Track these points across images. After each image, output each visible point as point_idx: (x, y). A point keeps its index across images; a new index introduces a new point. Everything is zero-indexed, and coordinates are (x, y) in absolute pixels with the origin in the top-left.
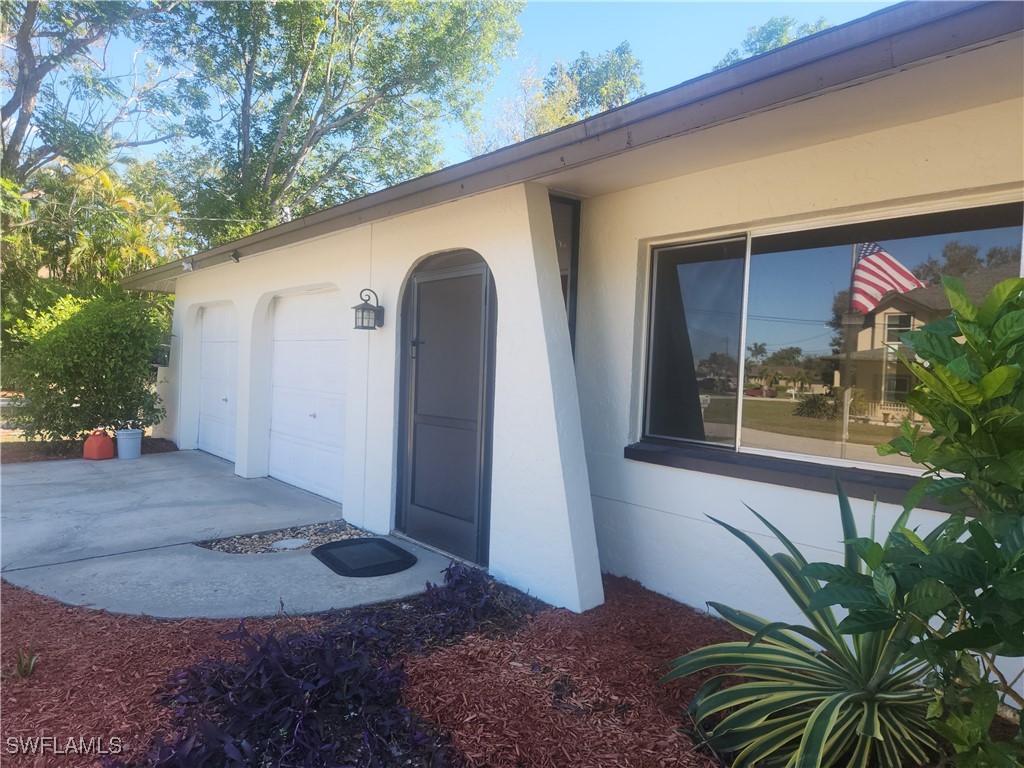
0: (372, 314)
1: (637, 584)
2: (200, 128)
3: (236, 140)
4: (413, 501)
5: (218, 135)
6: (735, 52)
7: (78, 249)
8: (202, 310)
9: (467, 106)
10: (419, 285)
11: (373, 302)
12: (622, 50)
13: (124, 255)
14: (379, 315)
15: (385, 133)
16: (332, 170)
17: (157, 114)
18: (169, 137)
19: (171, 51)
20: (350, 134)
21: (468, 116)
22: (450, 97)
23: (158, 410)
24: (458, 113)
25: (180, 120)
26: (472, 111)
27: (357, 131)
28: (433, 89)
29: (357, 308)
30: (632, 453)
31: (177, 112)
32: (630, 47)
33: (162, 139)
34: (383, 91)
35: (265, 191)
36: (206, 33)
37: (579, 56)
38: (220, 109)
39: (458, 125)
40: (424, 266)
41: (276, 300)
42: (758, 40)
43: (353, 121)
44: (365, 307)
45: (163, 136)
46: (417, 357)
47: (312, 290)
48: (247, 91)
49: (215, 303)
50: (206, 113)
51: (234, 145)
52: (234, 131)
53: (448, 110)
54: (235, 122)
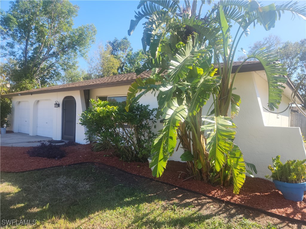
0: (57, 105)
2: (13, 54)
3: (23, 57)
4: (65, 134)
5: (18, 56)
8: (19, 102)
10: (65, 101)
11: (58, 103)
14: (59, 105)
15: (63, 58)
16: (50, 67)
19: (5, 36)
23: (9, 124)
24: (82, 56)
25: (7, 52)
26: (85, 55)
27: (56, 57)
28: (75, 51)
29: (55, 104)
31: (6, 50)
33: (2, 57)
35: (31, 72)
36: (15, 31)
38: (18, 49)
39: (82, 58)
40: (66, 98)
41: (38, 101)
43: (55, 55)
44: (56, 104)
45: (3, 56)
46: (65, 112)
47: (46, 100)
48: (26, 46)
49: (24, 101)
50: (14, 50)
51: (22, 59)
52: (22, 55)
53: (79, 55)
54: (22, 53)
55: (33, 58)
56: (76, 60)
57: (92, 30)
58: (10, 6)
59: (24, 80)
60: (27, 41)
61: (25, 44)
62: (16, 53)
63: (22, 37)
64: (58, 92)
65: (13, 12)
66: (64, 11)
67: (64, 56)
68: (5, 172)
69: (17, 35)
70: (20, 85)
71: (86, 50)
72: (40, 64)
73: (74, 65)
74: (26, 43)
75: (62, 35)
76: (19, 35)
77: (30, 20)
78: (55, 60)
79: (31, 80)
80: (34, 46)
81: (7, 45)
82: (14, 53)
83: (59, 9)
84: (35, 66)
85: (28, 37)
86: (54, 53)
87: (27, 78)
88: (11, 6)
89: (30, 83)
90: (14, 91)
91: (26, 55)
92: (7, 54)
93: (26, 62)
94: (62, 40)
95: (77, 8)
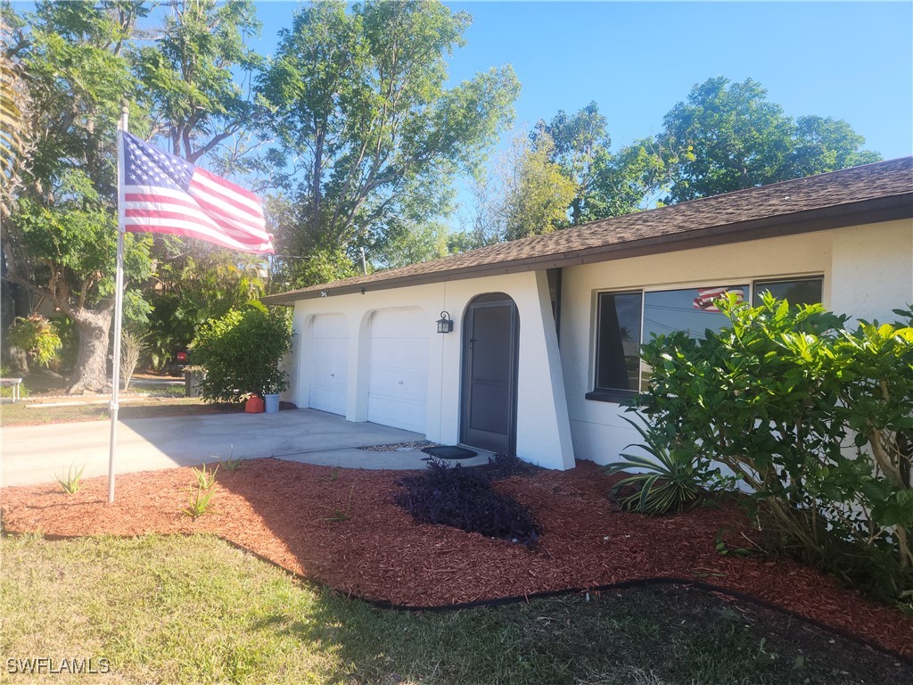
0: (447, 325)
1: (593, 462)
2: (281, 181)
3: (307, 190)
4: (470, 426)
5: (295, 187)
6: (681, 104)
7: (187, 269)
8: (314, 317)
9: (476, 165)
10: (474, 310)
11: (447, 318)
12: (591, 109)
13: (219, 272)
14: (451, 325)
15: (416, 183)
16: (379, 212)
17: (254, 172)
18: (261, 189)
19: (267, 130)
20: (391, 187)
21: (476, 171)
22: (463, 158)
24: (470, 170)
25: (268, 177)
26: (479, 167)
28: (452, 156)
29: (439, 322)
30: (589, 397)
31: (265, 170)
32: (597, 106)
34: (416, 156)
35: (332, 228)
37: (557, 114)
38: (296, 165)
39: (469, 179)
41: (373, 314)
42: (700, 95)
43: (392, 175)
44: (443, 321)
46: (472, 348)
47: (401, 308)
48: (318, 156)
49: (327, 314)
50: (285, 171)
51: (306, 194)
52: (306, 183)
53: (462, 168)
54: (307, 177)
55: (333, 190)
56: (449, 187)
57: (505, 86)
58: (279, 44)
59: (315, 254)
60: (320, 141)
61: (314, 148)
62: (291, 178)
63: (306, 131)
64: (448, 283)
65: (287, 59)
66: (428, 32)
67: (418, 176)
68: (368, 601)
69: (296, 127)
70: (305, 268)
71: (483, 151)
72: (353, 204)
73: (444, 200)
74: (318, 149)
75: (412, 114)
76: (299, 126)
77: (331, 77)
78: (394, 191)
79: (332, 253)
80: (339, 155)
81: (268, 158)
82: (286, 177)
83: (416, 27)
84: (342, 211)
85: (324, 128)
86: (390, 169)
87: (323, 246)
88: (282, 43)
89: (330, 261)
90: (290, 286)
91: (317, 181)
92: (268, 182)
93: (316, 202)
94: (414, 128)
95: (466, 18)
